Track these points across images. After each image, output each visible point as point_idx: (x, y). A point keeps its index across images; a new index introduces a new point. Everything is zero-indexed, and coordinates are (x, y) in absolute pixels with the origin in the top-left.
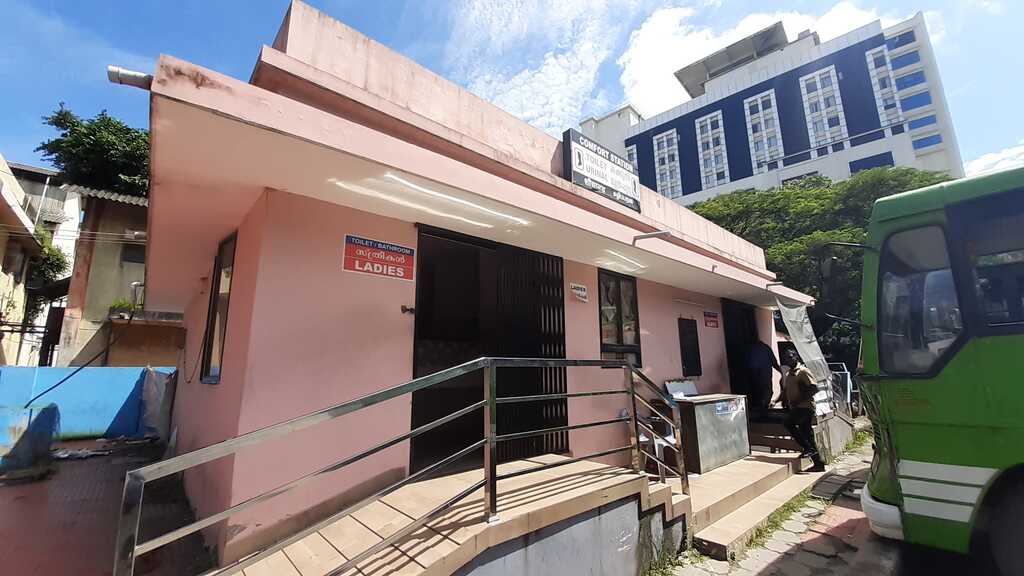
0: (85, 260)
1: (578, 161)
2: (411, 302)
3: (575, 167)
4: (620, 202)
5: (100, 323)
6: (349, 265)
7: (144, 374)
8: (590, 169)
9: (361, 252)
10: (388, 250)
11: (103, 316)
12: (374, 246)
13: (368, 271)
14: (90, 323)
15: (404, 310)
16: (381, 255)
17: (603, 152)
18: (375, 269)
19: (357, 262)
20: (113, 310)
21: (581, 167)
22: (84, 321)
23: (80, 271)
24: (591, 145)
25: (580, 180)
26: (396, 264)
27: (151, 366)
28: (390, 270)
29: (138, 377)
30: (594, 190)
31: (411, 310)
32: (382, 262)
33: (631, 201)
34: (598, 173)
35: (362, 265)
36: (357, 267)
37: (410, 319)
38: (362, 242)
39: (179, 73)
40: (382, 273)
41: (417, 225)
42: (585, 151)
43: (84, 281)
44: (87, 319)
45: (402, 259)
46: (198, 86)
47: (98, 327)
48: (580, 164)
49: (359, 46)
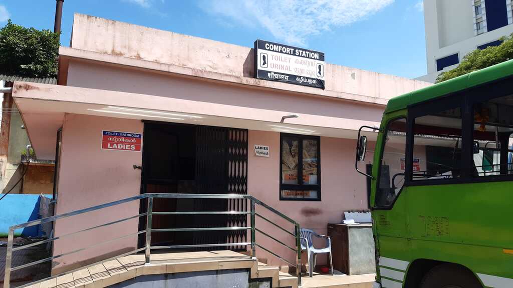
0: (7, 124)
1: (262, 62)
2: (139, 163)
3: (260, 67)
4: (303, 84)
5: (17, 165)
6: (105, 146)
7: (40, 199)
8: (274, 66)
9: (111, 139)
10: (126, 136)
11: (18, 160)
12: (118, 135)
13: (115, 148)
14: (12, 165)
15: (135, 167)
16: (122, 139)
17: (288, 50)
18: (119, 147)
19: (109, 144)
20: (23, 157)
21: (266, 65)
22: (8, 164)
23: (4, 131)
24: (276, 48)
25: (264, 75)
26: (131, 144)
27: (43, 194)
28: (127, 147)
29: (36, 201)
30: (277, 80)
31: (139, 168)
32: (123, 143)
33: (315, 82)
34: (282, 67)
35: (112, 145)
36: (109, 147)
37: (139, 172)
38: (111, 134)
39: (20, 87)
40: (122, 149)
41: (143, 121)
42: (270, 53)
43: (7, 138)
44: (11, 163)
45: (134, 140)
46: (27, 90)
47: (16, 167)
48: (264, 63)
49: (110, 27)
